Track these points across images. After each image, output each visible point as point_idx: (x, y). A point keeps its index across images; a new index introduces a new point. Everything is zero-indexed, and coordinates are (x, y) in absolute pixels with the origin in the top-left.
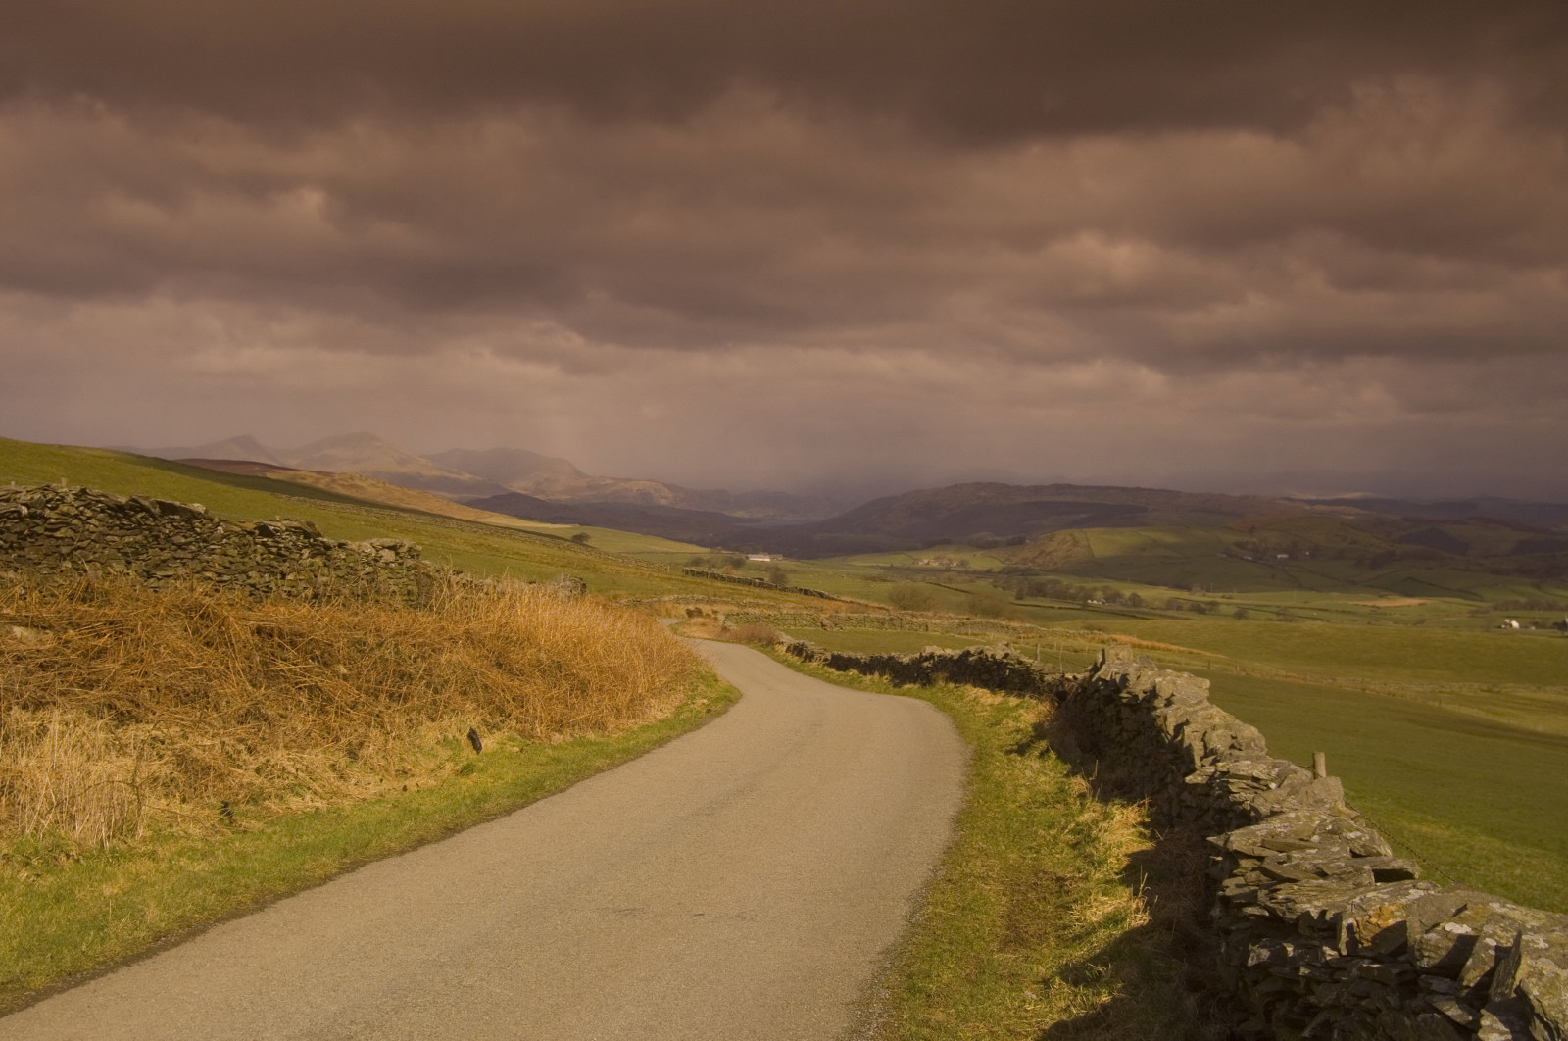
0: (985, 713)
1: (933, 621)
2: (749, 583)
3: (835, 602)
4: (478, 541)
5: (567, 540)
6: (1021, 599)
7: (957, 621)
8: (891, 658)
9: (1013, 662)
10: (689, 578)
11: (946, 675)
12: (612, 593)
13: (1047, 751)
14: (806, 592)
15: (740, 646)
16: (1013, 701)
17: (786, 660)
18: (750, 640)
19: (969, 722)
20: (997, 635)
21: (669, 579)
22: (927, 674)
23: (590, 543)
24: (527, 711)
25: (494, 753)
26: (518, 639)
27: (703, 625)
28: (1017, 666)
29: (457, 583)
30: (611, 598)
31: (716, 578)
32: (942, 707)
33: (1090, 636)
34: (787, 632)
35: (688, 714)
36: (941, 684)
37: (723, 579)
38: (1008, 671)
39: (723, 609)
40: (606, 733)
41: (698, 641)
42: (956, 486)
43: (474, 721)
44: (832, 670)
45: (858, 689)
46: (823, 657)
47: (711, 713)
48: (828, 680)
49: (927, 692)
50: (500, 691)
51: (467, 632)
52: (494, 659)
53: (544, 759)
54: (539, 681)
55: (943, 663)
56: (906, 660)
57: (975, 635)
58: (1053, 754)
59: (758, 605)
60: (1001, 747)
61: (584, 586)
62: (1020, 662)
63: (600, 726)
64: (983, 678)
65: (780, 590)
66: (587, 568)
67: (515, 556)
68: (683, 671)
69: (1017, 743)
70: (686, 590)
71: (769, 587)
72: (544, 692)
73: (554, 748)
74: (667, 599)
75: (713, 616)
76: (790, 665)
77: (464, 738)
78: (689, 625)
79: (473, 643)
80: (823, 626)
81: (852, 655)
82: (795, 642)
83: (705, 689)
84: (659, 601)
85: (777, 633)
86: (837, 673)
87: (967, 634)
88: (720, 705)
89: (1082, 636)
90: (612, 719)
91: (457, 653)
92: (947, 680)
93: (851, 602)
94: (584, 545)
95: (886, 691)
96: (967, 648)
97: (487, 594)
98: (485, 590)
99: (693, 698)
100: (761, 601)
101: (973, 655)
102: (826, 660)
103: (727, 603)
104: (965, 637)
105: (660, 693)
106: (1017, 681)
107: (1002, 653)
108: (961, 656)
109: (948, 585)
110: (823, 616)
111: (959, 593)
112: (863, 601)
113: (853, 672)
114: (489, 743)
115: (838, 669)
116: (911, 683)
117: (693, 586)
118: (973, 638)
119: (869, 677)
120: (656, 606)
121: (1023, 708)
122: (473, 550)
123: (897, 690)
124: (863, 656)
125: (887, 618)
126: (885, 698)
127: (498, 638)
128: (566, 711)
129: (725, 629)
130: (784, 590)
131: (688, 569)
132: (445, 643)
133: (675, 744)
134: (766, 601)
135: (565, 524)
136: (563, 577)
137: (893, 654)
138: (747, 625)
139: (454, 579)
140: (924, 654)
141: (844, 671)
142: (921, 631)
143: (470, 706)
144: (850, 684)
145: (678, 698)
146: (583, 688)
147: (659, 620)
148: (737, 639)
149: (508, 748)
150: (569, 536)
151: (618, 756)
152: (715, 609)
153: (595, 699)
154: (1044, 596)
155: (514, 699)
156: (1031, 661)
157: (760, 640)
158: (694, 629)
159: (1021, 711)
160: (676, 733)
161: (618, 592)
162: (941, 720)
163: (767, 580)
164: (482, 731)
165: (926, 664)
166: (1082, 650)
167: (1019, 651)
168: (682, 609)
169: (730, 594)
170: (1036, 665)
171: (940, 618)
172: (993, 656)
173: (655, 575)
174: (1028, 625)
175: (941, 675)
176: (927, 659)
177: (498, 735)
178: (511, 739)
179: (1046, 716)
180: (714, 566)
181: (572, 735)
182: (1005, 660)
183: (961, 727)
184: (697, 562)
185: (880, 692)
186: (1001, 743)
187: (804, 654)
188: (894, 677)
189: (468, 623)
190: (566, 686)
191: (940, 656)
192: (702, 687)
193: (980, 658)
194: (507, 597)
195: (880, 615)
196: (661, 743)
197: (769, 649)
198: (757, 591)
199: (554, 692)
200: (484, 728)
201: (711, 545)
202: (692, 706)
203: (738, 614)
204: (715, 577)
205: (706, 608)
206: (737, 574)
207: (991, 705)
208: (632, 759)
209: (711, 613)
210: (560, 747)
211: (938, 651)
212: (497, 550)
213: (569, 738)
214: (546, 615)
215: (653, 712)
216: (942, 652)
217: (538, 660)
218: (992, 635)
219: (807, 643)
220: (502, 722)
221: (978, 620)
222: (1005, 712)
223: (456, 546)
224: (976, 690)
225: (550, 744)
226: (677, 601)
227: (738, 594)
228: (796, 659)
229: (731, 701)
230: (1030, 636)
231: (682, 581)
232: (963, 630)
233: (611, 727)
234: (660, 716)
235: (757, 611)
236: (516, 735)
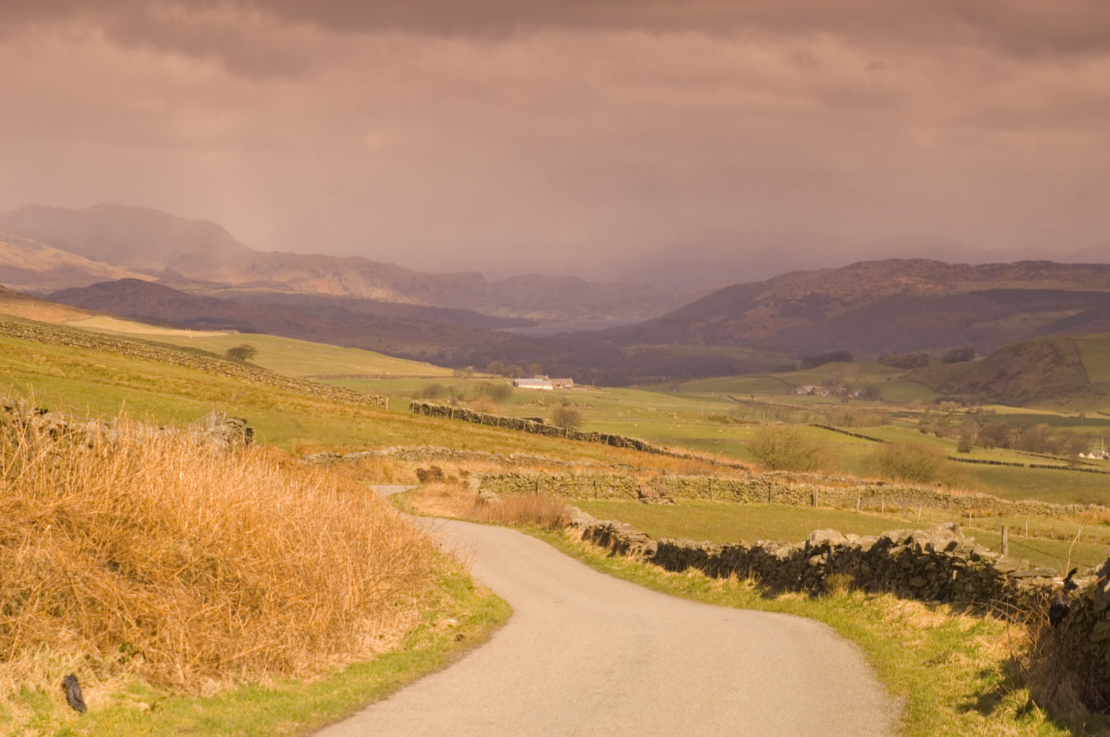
0: (918, 642)
1: (822, 488)
2: (520, 426)
3: (661, 457)
4: (71, 359)
5: (219, 357)
6: (967, 451)
7: (863, 488)
8: (757, 549)
9: (963, 557)
10: (421, 419)
11: (850, 578)
12: (294, 443)
13: (1029, 708)
14: (612, 441)
15: (507, 530)
16: (966, 622)
17: (583, 553)
18: (524, 520)
19: (892, 657)
20: (930, 511)
21: (388, 420)
22: (819, 577)
23: (257, 360)
24: (163, 640)
25: (108, 713)
26: (145, 522)
27: (445, 495)
28: (970, 563)
29: (41, 429)
30: (293, 452)
31: (464, 418)
32: (847, 632)
33: (1083, 514)
34: (584, 507)
35: (426, 644)
36: (842, 593)
37: (477, 420)
38: (955, 572)
39: (477, 469)
40: (293, 677)
41: (439, 522)
42: (859, 264)
43: (71, 661)
44: (659, 569)
45: (704, 601)
46: (644, 548)
47: (464, 642)
48: (654, 586)
49: (821, 605)
50: (115, 609)
51: (60, 510)
52: (104, 555)
53: (188, 722)
54: (180, 591)
55: (844, 559)
56: (782, 553)
57: (893, 511)
58: (1039, 714)
59: (534, 462)
60: (950, 699)
61: (249, 431)
62: (976, 558)
63: (283, 665)
64: (913, 583)
65: (571, 438)
66: (252, 403)
67: (134, 383)
68: (415, 574)
69: (976, 694)
70: (416, 437)
71: (552, 433)
72: (189, 609)
73: (206, 703)
74: (385, 452)
75: (461, 480)
76: (589, 561)
77: (55, 688)
78: (422, 495)
79: (69, 527)
80: (641, 496)
81: (693, 544)
82: (596, 522)
83: (452, 602)
84: (372, 455)
85: (568, 508)
86: (668, 574)
87: (878, 510)
88: (479, 629)
89: (1072, 514)
90: (303, 653)
91: (43, 545)
92: (852, 587)
93: (686, 457)
94: (247, 365)
95: (750, 605)
96: (884, 534)
97: (91, 446)
98: (88, 441)
99: (433, 617)
100: (539, 456)
101: (895, 545)
102: (648, 552)
103: (483, 458)
104: (875, 514)
105: (379, 608)
106: (970, 588)
107: (946, 543)
108: (874, 547)
109: (845, 429)
110: (641, 480)
111: (863, 441)
112: (706, 455)
113: (693, 573)
114: (96, 696)
115: (669, 568)
116: (790, 590)
117: (428, 431)
118: (888, 516)
119: (721, 581)
120: (368, 465)
121: (981, 633)
122: (64, 374)
123: (769, 602)
124: (711, 546)
125: (747, 482)
126: (747, 614)
127: (112, 521)
128: (226, 640)
129: (481, 502)
130: (577, 436)
131: (419, 402)
132: (23, 530)
133: (406, 695)
134: (548, 456)
135: (215, 329)
136: (214, 418)
137: (760, 543)
138: (516, 495)
139: (36, 422)
140: (813, 543)
141: (680, 571)
142: (803, 505)
143: (65, 634)
144: (689, 592)
145: (409, 617)
146: (253, 603)
147: (374, 488)
148: (502, 519)
149: (129, 703)
150: (222, 350)
151: (314, 715)
152: (465, 468)
153: (274, 622)
154: (1005, 446)
155: (138, 622)
156: (993, 555)
157: (539, 520)
158: (430, 502)
159: (978, 639)
160: (408, 676)
161: (304, 442)
162: (845, 654)
163: (547, 421)
164: (86, 676)
165: (816, 559)
166: (1072, 536)
167: (973, 539)
168: (410, 469)
169: (488, 443)
170: (1003, 562)
171: (834, 483)
172: (928, 547)
173: (365, 413)
174: (980, 495)
175: (842, 579)
176: (817, 551)
177: (112, 684)
178: (134, 689)
179: (1021, 648)
180: (461, 398)
181: (236, 681)
182: (950, 554)
183: (881, 668)
184: (433, 392)
185: (740, 607)
186: (948, 693)
187: (612, 543)
188: (763, 582)
189: (60, 495)
190: (225, 599)
191: (840, 546)
192: (447, 599)
193: (907, 549)
194: (125, 450)
195: (735, 478)
196: (384, 692)
197: (554, 534)
198: (532, 438)
199: (206, 609)
200: (88, 672)
201: (457, 363)
202: (432, 630)
203: (501, 477)
204: (462, 416)
205: (449, 468)
206: (499, 411)
207: (929, 629)
208: (337, 721)
209: (457, 475)
210: (217, 700)
211: (836, 539)
212: (103, 373)
213: (230, 685)
214: (190, 481)
215: (369, 640)
216: (842, 540)
217: (179, 557)
218: (920, 512)
219: (617, 525)
220: (122, 661)
221: (897, 486)
222: (953, 641)
223: (34, 367)
224: (902, 602)
225: (200, 697)
226: (402, 456)
227: (500, 444)
228: (599, 552)
229: (496, 622)
230: (983, 512)
231: (409, 423)
232: (872, 502)
233: (300, 665)
234: (380, 647)
235: (532, 472)
236: (142, 682)
